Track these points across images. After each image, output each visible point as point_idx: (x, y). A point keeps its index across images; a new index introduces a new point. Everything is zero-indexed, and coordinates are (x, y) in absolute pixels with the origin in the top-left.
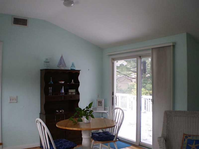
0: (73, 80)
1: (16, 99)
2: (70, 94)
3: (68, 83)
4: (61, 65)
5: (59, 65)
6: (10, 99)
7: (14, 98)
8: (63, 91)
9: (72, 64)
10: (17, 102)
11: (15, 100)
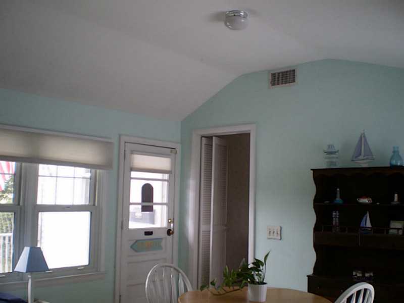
0: (396, 195)
1: (279, 233)
2: (391, 231)
3: (378, 204)
4: (361, 157)
5: (356, 157)
6: (268, 232)
7: (276, 231)
8: (369, 224)
9: (394, 152)
10: (281, 239)
11: (277, 234)
